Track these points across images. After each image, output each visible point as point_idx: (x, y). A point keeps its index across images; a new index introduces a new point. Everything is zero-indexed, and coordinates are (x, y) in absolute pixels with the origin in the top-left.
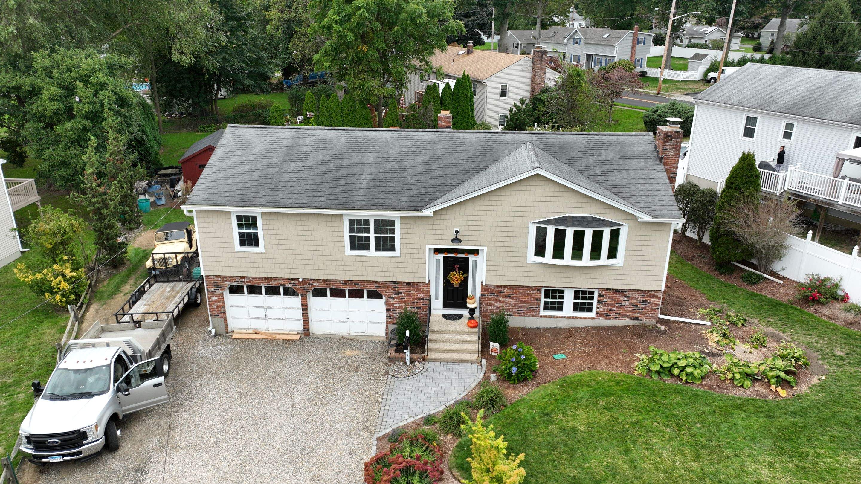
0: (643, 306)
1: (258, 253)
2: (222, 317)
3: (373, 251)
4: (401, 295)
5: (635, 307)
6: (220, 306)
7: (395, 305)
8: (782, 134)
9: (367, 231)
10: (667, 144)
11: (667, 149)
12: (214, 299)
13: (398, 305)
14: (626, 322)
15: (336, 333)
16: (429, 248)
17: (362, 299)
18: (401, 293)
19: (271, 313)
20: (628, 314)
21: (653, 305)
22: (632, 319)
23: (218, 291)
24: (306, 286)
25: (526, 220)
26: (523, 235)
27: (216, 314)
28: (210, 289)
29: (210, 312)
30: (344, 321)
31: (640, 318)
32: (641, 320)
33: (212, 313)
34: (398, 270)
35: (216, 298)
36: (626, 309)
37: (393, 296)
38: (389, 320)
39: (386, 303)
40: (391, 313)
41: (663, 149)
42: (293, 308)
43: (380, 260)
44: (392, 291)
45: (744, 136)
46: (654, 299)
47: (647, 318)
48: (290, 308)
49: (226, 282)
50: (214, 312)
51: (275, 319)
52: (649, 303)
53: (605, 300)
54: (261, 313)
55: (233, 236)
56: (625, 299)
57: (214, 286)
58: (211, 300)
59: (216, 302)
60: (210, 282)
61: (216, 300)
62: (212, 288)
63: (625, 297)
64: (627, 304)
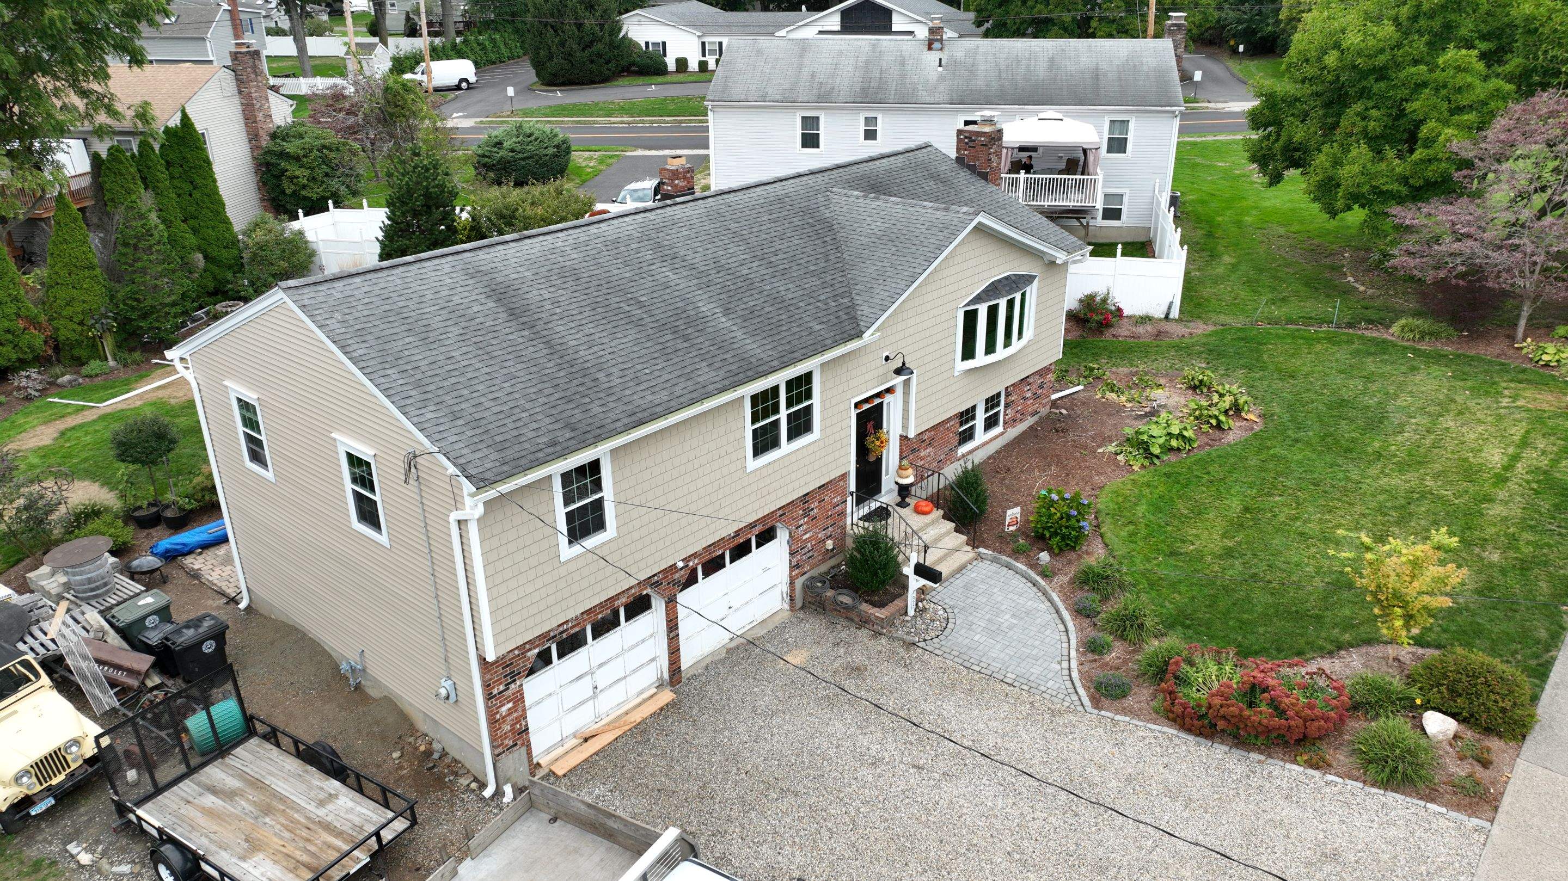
0: (1041, 391)
1: (604, 544)
2: (523, 745)
3: (785, 446)
4: (812, 513)
5: (1035, 397)
6: (518, 720)
7: (804, 537)
8: (862, 135)
9: (776, 409)
12: (504, 710)
13: (807, 535)
14: (1029, 422)
15: (712, 649)
17: (749, 556)
18: (812, 509)
19: (602, 678)
20: (1029, 410)
21: (1049, 384)
22: (1033, 414)
23: (513, 686)
24: (676, 576)
27: (511, 743)
28: (495, 691)
29: (495, 746)
30: (724, 616)
32: (1039, 412)
34: (818, 465)
35: (510, 705)
36: (1028, 403)
37: (801, 522)
38: (794, 571)
39: (788, 541)
40: (799, 557)
42: (643, 641)
43: (794, 457)
44: (801, 512)
45: (803, 147)
47: (1043, 405)
48: (637, 645)
49: (528, 655)
50: (506, 742)
51: (611, 685)
52: (1046, 383)
53: (1011, 400)
54: (585, 687)
55: (554, 529)
56: (1030, 388)
57: (505, 676)
58: (498, 716)
59: (509, 715)
60: (496, 672)
61: (509, 709)
62: (501, 684)
63: (1028, 385)
64: (1029, 395)
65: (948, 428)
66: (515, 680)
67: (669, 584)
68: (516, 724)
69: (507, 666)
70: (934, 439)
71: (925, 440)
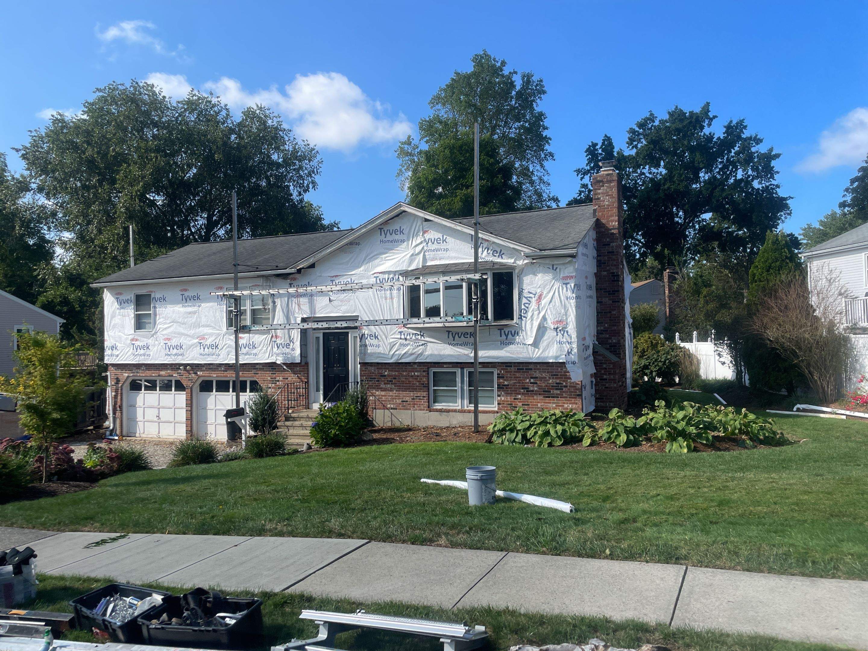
0: (558, 392)
5: (546, 392)
11: (599, 199)
17: (246, 393)
18: (278, 381)
19: (163, 415)
21: (572, 390)
24: (191, 376)
37: (270, 385)
48: (180, 408)
49: (124, 374)
51: (165, 422)
52: (566, 387)
53: (506, 383)
54: (155, 414)
56: (532, 380)
57: (115, 379)
59: (114, 398)
60: (112, 375)
61: (115, 395)
62: (113, 381)
63: (532, 378)
64: (536, 389)
65: (412, 376)
66: (118, 383)
67: (186, 377)
69: (116, 375)
70: (395, 379)
71: (385, 376)
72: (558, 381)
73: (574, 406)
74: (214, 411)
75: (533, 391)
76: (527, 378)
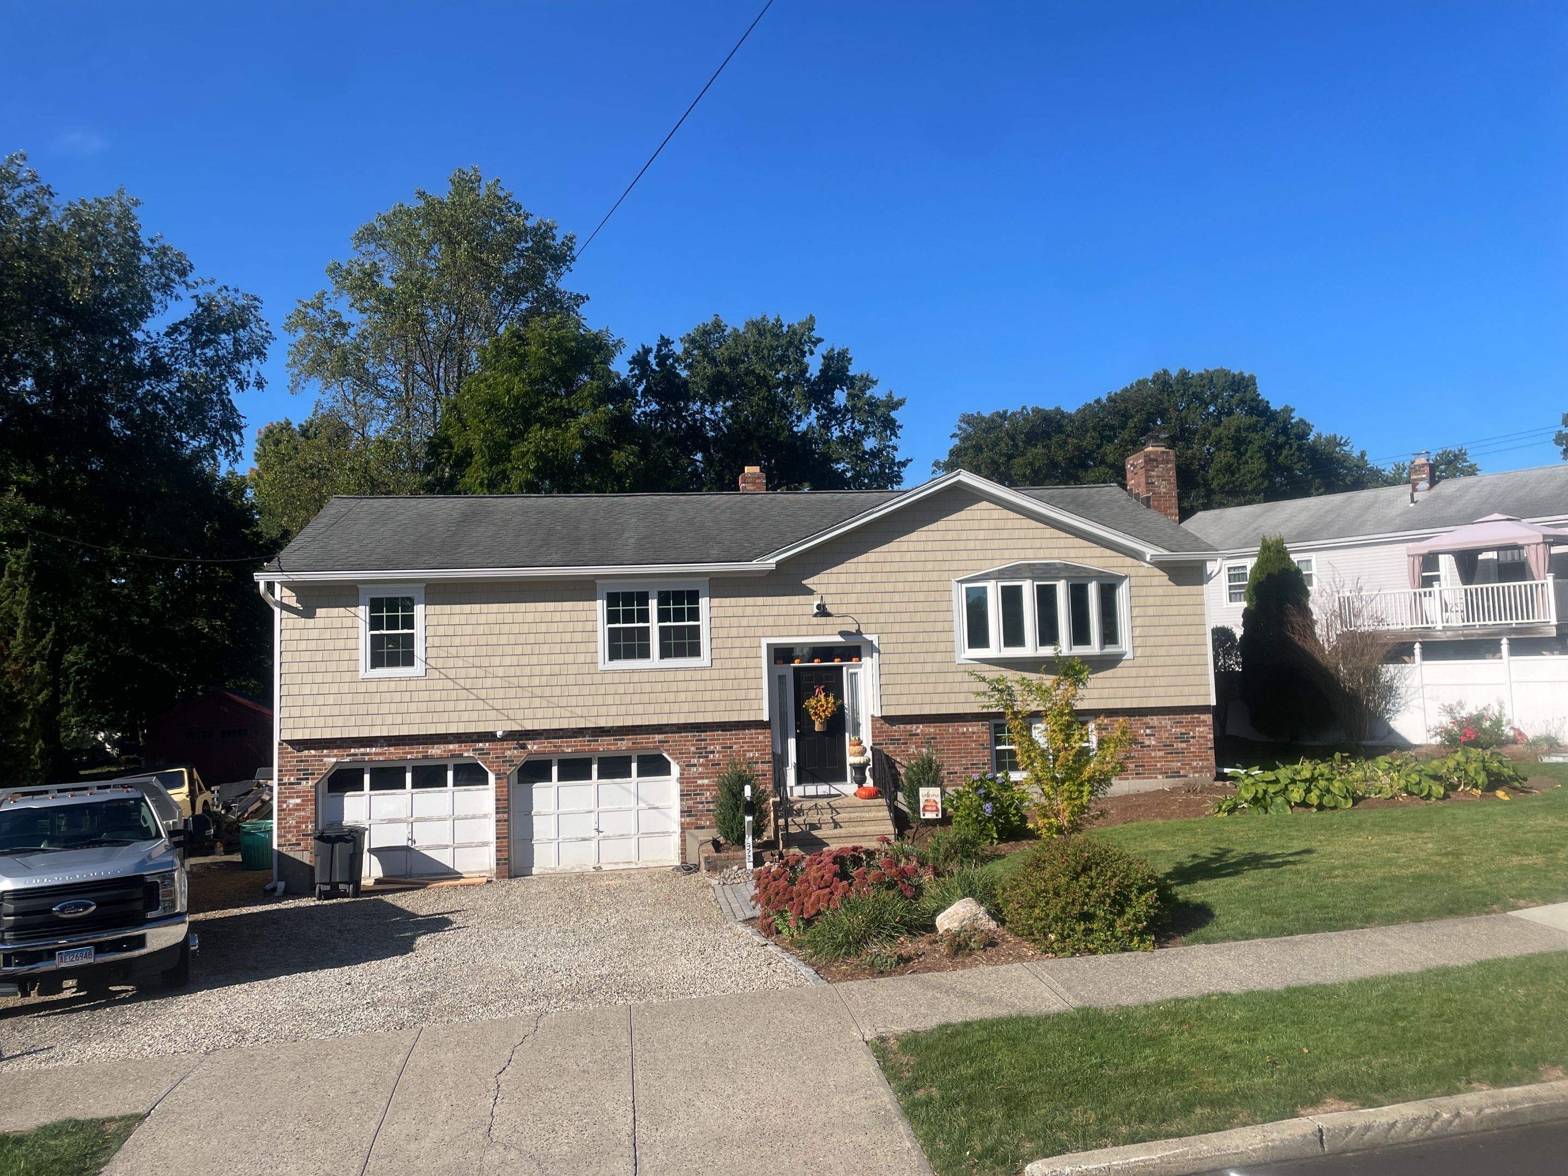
0: (1184, 745)
1: (410, 679)
2: (306, 849)
3: (655, 659)
4: (711, 756)
5: (1167, 746)
6: (305, 820)
7: (700, 782)
9: (644, 616)
10: (1153, 473)
11: (1153, 483)
12: (293, 802)
13: (706, 782)
14: (1159, 783)
15: (568, 868)
16: (768, 645)
17: (628, 779)
18: (713, 752)
19: (423, 834)
20: (1159, 765)
21: (1202, 741)
22: (1168, 774)
23: (304, 783)
24: (508, 753)
25: (945, 576)
26: (943, 606)
27: (293, 841)
28: (286, 780)
29: (279, 837)
30: (587, 836)
31: (1182, 773)
32: (1186, 776)
33: (282, 841)
34: (708, 696)
35: (298, 801)
36: (1153, 754)
37: (695, 761)
38: (688, 819)
39: (682, 779)
40: (691, 802)
41: (1147, 483)
42: (477, 817)
43: (670, 676)
44: (693, 749)
46: (1201, 730)
47: (1195, 769)
49: (326, 759)
50: (289, 836)
52: (1194, 737)
54: (397, 834)
55: (357, 644)
56: (1148, 731)
57: (298, 770)
58: (285, 806)
59: (296, 810)
60: (289, 762)
61: (297, 805)
62: (292, 775)
63: (1147, 728)
64: (1153, 743)
65: (964, 733)
66: (308, 779)
67: (497, 758)
68: (303, 823)
69: (302, 761)
70: (935, 738)
71: (917, 735)
72: (1183, 731)
73: (1205, 763)
74: (553, 819)
75: (1149, 746)
76: (1140, 728)
